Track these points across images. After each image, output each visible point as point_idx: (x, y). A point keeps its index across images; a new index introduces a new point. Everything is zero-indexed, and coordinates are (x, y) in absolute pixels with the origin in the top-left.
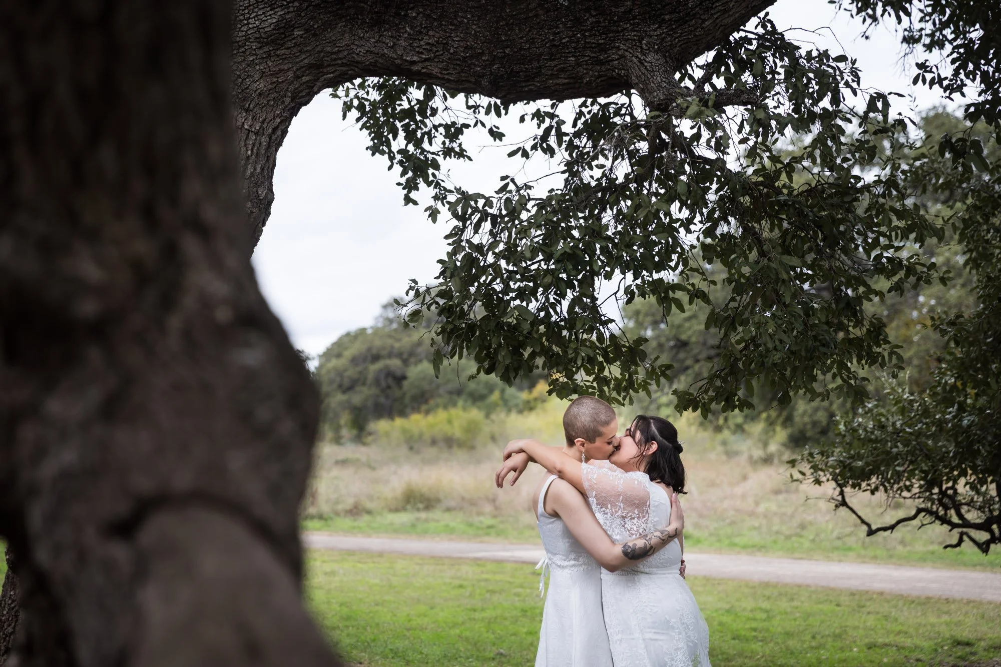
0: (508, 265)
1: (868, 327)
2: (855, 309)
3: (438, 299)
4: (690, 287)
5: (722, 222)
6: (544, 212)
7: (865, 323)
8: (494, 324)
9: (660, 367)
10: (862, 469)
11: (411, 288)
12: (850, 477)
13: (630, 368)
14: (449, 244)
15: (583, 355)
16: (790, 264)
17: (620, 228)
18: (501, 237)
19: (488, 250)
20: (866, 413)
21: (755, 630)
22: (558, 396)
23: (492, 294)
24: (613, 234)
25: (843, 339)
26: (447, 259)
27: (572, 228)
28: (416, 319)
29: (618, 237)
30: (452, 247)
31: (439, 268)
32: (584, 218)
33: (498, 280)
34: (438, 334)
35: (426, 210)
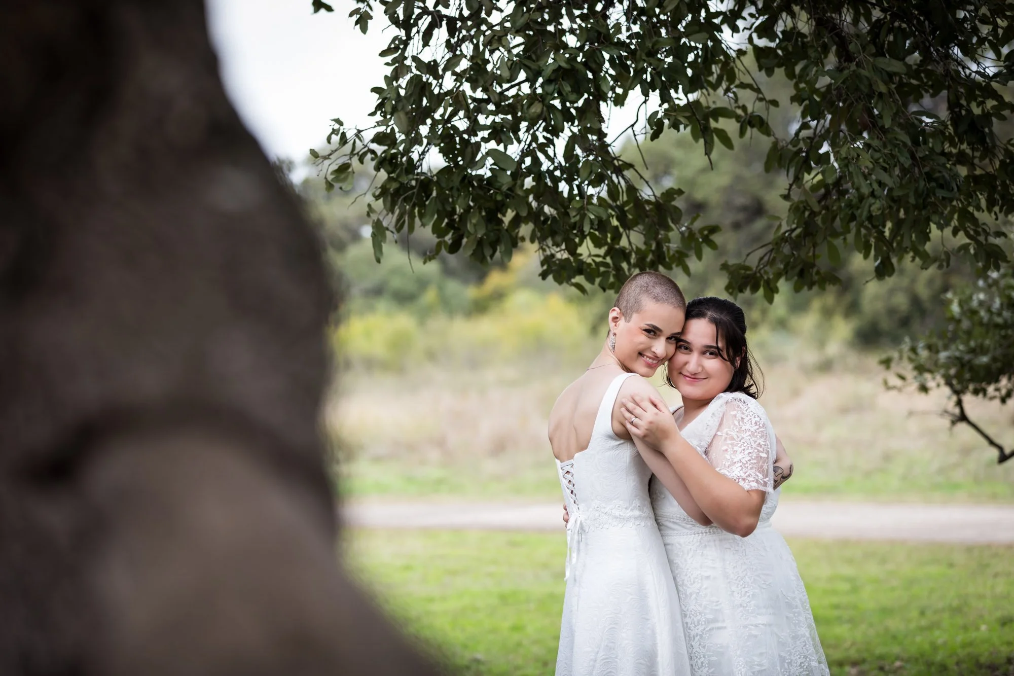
0: (474, 91)
1: (1001, 158)
2: (983, 132)
3: (374, 146)
4: (740, 112)
5: (784, 15)
6: (525, 9)
7: (997, 151)
8: (460, 179)
9: (701, 231)
10: (987, 367)
11: (334, 132)
12: (972, 380)
13: (658, 234)
14: (387, 64)
15: (592, 217)
16: (889, 69)
17: (636, 28)
18: (461, 51)
19: (444, 70)
20: (990, 286)
21: (837, 607)
22: (556, 279)
23: (453, 135)
24: (628, 37)
25: (967, 177)
26: (385, 87)
27: (563, 32)
28: (343, 176)
29: (634, 41)
30: (392, 68)
31: (375, 99)
32: (582, 17)
33: (461, 114)
34: (377, 198)
35: (351, 15)
